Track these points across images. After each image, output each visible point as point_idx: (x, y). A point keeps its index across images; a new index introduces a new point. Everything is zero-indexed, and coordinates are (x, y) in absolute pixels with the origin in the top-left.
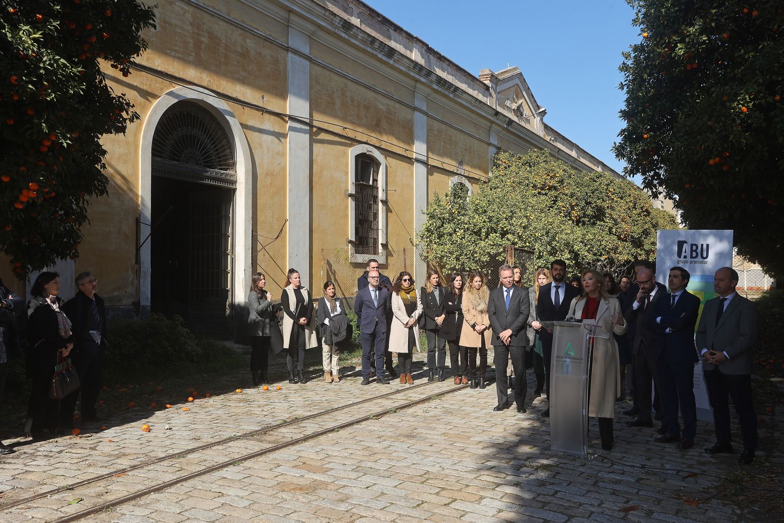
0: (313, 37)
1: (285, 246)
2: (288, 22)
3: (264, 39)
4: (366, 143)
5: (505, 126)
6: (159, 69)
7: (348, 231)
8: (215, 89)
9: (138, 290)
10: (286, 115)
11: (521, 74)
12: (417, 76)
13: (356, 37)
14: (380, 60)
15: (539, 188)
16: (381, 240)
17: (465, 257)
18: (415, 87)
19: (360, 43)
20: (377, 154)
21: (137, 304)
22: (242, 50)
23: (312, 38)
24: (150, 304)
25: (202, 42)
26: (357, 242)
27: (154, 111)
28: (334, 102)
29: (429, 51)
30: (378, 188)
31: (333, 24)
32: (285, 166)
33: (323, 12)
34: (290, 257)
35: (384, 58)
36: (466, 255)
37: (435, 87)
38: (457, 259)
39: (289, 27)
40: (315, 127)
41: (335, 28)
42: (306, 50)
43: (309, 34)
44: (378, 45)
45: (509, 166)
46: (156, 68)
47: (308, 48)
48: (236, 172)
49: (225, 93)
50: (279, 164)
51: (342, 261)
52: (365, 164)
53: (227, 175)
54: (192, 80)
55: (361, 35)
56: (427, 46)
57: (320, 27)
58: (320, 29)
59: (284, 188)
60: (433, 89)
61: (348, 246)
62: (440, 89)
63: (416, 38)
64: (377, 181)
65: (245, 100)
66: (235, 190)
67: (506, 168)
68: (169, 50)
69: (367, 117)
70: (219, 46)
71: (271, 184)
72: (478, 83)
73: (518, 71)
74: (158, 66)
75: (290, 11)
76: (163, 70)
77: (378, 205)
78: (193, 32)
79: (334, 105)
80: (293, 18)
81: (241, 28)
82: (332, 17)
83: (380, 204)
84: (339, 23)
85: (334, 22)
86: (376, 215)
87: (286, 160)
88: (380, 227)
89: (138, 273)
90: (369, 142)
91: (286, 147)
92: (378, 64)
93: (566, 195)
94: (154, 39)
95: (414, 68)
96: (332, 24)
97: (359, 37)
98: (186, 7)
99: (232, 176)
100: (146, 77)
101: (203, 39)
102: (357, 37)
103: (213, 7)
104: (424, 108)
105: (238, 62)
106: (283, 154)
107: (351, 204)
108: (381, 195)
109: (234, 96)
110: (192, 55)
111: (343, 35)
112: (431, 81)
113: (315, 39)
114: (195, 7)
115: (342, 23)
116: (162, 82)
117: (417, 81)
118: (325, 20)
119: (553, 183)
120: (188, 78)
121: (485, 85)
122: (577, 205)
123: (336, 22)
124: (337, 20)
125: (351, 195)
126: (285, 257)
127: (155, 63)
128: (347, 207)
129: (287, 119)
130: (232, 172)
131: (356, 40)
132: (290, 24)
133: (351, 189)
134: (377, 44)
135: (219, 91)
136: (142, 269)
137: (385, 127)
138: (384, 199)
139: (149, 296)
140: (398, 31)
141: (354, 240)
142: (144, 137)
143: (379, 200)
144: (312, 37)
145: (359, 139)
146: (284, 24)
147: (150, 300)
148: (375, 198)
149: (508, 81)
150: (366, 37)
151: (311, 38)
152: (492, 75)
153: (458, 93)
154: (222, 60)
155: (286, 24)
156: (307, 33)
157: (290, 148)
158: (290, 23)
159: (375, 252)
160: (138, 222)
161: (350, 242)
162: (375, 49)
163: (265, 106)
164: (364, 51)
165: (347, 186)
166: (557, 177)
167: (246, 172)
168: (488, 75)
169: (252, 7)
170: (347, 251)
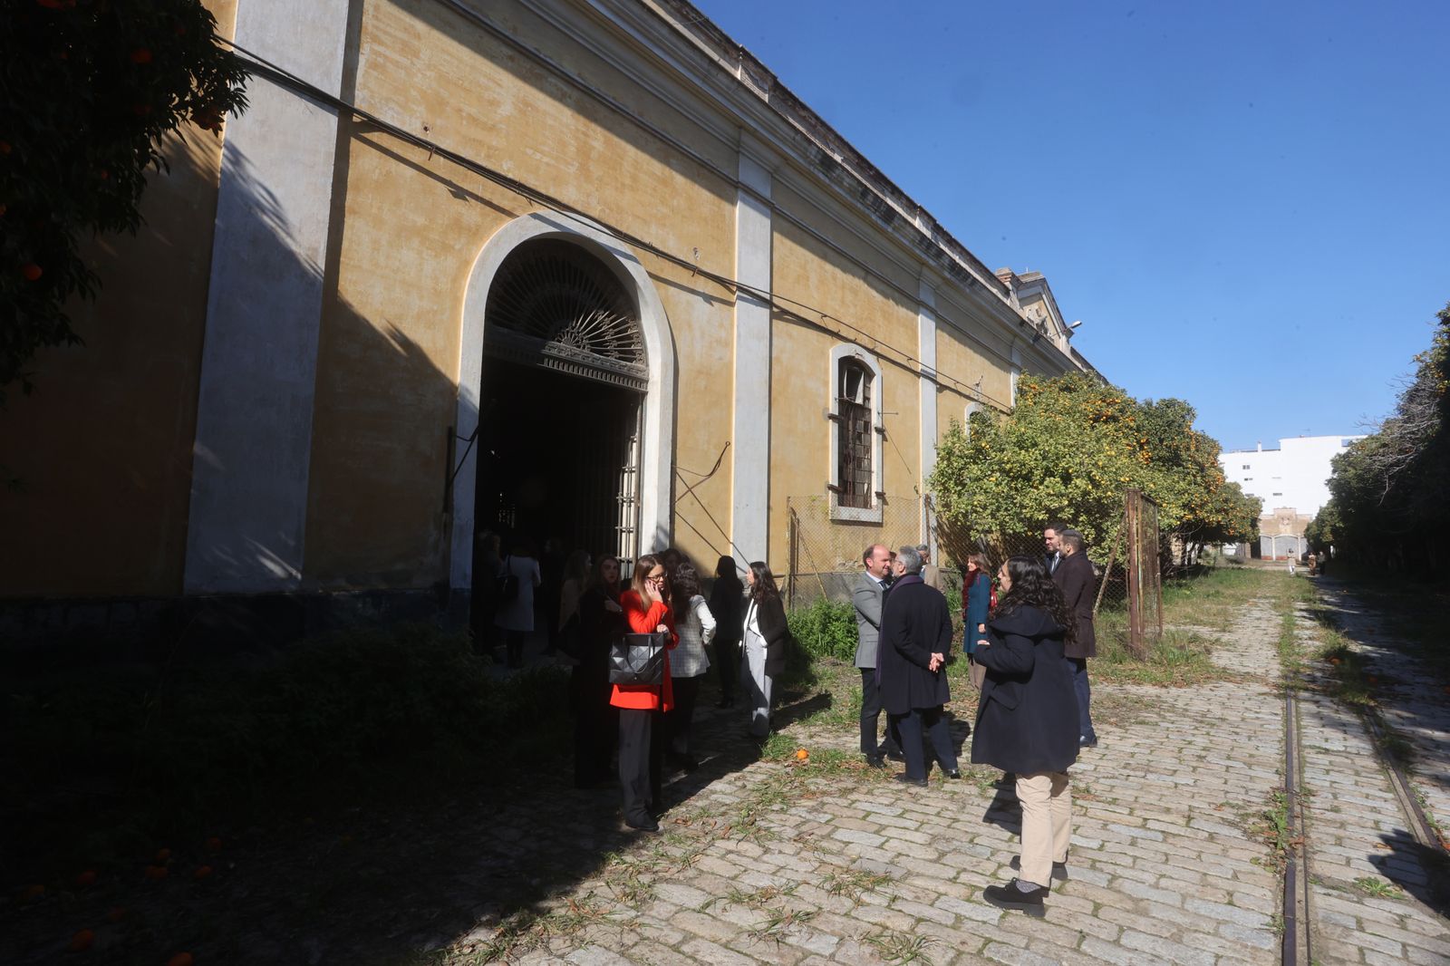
0: (777, 177)
1: (727, 490)
2: (739, 146)
3: (699, 164)
4: (854, 342)
5: (1031, 341)
6: (510, 176)
7: (828, 469)
8: (613, 224)
9: (446, 560)
10: (732, 283)
11: (1044, 280)
12: (924, 256)
13: (840, 184)
14: (873, 225)
15: (1091, 419)
16: (875, 488)
17: (1005, 513)
18: (920, 274)
19: (847, 193)
20: (869, 360)
21: (443, 587)
22: (662, 173)
23: (775, 178)
24: (470, 587)
25: (594, 148)
26: (841, 489)
27: (496, 244)
28: (808, 277)
29: (937, 229)
30: (870, 410)
31: (808, 157)
32: (731, 363)
33: (792, 134)
34: (736, 508)
35: (880, 222)
36: (1006, 510)
37: (947, 275)
38: (993, 515)
39: (740, 155)
40: (777, 307)
41: (810, 164)
42: (767, 193)
43: (772, 171)
44: (872, 200)
45: (1040, 393)
46: (503, 174)
47: (769, 189)
48: (647, 365)
49: (630, 233)
50: (721, 359)
51: (819, 516)
52: (853, 371)
53: (631, 369)
54: (571, 204)
55: (847, 180)
56: (934, 221)
57: (786, 158)
58: (788, 163)
59: (728, 396)
60: (944, 279)
61: (827, 494)
62: (953, 279)
63: (920, 207)
64: (869, 399)
65: (666, 251)
66: (644, 394)
67: (1035, 395)
68: (532, 148)
69: (855, 306)
70: (622, 159)
71: (706, 388)
72: (996, 282)
73: (1041, 276)
74: (509, 171)
75: (741, 127)
76: (517, 179)
77: (870, 435)
78: (578, 130)
79: (808, 281)
80: (746, 139)
81: (661, 140)
82: (805, 144)
83: (874, 434)
84: (815, 157)
85: (808, 154)
86: (868, 450)
87: (732, 353)
88: (874, 468)
89: (446, 528)
90: (858, 341)
91: (732, 334)
92: (870, 231)
93: (1131, 429)
94: (504, 127)
95: (921, 242)
96: (806, 157)
97: (845, 184)
98: (565, 89)
99: (639, 370)
100: (483, 186)
101: (595, 144)
102: (842, 183)
103: (614, 98)
104: (932, 304)
105: (655, 190)
106: (727, 344)
107: (832, 429)
108: (875, 421)
109: (646, 241)
110: (572, 165)
111: (822, 176)
112: (942, 266)
113: (780, 179)
114: (583, 91)
115: (820, 157)
116: (514, 199)
117: (923, 264)
118: (794, 147)
119: (1110, 411)
120: (565, 201)
121: (1005, 286)
122: (1148, 442)
123: (811, 153)
124: (813, 151)
125: (832, 417)
126: (727, 508)
127: (502, 165)
128: (826, 435)
129: (734, 289)
130: (640, 365)
131: (839, 186)
132: (741, 149)
133: (834, 408)
134: (870, 198)
135: (619, 228)
136: (456, 522)
137: (880, 323)
138: (880, 426)
139: (469, 571)
140: (897, 194)
141: (836, 484)
142: (472, 286)
143: (873, 428)
144: (775, 175)
145: (842, 334)
146: (733, 149)
147: (469, 580)
148: (867, 425)
149: (1031, 287)
150: (855, 184)
151: (773, 175)
152: (1013, 275)
153: (976, 288)
154: (628, 181)
155: (735, 147)
156: (768, 168)
157: (739, 336)
158: (743, 148)
159: (866, 504)
160: (451, 434)
161: (831, 488)
162: (867, 207)
163: (698, 265)
164: (851, 208)
165: (827, 403)
166: (1117, 403)
167: (664, 365)
168: (1008, 274)
169: (681, 113)
170: (827, 501)
